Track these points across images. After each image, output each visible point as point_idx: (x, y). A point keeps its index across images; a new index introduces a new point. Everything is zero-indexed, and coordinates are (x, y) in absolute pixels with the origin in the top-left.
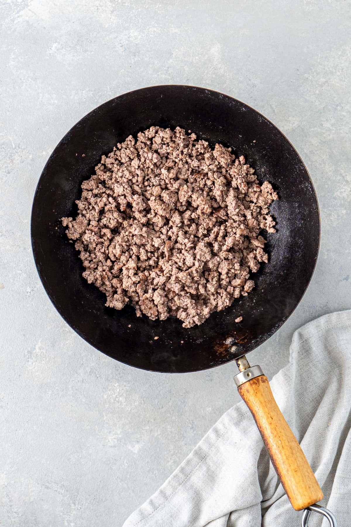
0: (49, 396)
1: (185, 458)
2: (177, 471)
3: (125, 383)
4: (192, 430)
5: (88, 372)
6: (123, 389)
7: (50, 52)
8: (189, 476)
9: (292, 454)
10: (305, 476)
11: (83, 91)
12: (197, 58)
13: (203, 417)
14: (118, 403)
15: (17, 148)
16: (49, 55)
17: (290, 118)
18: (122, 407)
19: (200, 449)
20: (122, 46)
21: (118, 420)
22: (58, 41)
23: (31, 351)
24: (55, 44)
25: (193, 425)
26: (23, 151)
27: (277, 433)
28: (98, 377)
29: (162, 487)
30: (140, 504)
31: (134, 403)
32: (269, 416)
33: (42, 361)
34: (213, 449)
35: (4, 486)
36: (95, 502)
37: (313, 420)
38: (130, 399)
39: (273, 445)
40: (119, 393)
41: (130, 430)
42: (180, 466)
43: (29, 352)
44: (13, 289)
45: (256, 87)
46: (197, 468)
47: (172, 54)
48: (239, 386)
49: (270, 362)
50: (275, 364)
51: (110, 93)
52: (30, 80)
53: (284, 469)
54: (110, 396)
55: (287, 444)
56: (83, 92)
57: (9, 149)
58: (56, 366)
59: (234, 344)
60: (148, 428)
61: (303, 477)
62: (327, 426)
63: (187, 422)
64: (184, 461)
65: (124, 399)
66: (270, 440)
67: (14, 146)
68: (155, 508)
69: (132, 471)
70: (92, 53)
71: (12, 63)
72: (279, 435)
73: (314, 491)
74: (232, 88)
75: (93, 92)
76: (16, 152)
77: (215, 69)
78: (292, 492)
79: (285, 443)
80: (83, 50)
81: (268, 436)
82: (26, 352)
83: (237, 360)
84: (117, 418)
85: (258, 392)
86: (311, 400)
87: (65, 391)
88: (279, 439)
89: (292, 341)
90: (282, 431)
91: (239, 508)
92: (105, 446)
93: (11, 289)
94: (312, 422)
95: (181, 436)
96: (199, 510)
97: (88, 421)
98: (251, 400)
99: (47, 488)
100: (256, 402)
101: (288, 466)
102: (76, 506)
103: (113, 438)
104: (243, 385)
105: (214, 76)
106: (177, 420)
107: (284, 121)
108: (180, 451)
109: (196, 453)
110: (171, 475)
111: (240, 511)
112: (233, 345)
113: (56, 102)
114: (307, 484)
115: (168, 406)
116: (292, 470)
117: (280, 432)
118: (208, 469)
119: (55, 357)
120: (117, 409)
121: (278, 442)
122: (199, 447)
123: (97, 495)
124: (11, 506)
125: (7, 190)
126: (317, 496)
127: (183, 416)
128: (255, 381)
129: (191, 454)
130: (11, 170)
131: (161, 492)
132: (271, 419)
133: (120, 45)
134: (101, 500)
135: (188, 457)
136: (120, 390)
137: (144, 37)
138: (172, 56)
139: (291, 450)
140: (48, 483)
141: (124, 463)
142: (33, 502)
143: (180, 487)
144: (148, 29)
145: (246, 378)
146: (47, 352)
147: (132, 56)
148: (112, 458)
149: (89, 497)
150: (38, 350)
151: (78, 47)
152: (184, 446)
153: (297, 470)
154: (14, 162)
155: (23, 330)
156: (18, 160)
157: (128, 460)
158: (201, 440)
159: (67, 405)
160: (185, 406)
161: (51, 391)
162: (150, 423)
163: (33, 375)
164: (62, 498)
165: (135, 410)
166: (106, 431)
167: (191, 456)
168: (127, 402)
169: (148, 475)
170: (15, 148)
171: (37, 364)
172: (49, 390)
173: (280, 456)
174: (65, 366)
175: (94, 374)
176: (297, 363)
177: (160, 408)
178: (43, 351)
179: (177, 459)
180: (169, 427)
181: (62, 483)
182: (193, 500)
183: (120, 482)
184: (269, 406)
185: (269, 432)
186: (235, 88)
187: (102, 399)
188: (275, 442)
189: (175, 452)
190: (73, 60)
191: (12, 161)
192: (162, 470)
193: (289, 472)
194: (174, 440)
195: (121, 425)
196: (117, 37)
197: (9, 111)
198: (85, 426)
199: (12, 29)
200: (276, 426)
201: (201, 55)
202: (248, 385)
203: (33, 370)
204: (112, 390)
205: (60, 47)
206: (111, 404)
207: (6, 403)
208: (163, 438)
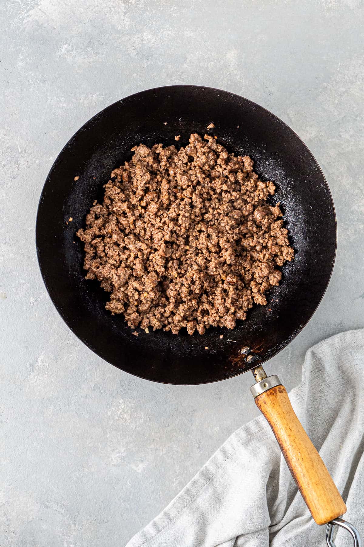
0: (51, 411)
1: (191, 479)
2: (182, 492)
3: (130, 400)
4: (199, 450)
5: (92, 388)
6: (128, 406)
7: (60, 54)
8: (195, 498)
9: (313, 466)
10: (327, 489)
11: (93, 94)
12: (212, 63)
14: (123, 420)
15: (23, 153)
16: (59, 56)
17: (307, 128)
18: (127, 424)
19: (207, 470)
20: (134, 49)
21: (122, 438)
22: (68, 42)
23: (33, 363)
24: (64, 45)
25: (199, 445)
26: (29, 156)
28: (102, 393)
29: (166, 509)
30: (143, 526)
32: (288, 427)
33: (44, 375)
34: (220, 470)
36: (96, 523)
37: (325, 442)
38: (135, 416)
39: (293, 458)
40: (123, 410)
41: (134, 449)
42: (185, 488)
43: (30, 365)
44: (16, 299)
45: (273, 94)
46: (203, 490)
47: (187, 58)
48: (256, 397)
52: (38, 82)
53: (304, 482)
54: (114, 412)
55: (307, 456)
56: (94, 96)
57: (15, 154)
58: (58, 380)
59: (250, 354)
60: (153, 446)
61: (324, 490)
62: (339, 449)
63: (194, 442)
64: (190, 482)
65: (129, 416)
66: (290, 452)
67: (20, 150)
68: (159, 531)
69: (136, 491)
70: (104, 55)
71: (20, 64)
72: (299, 447)
73: (337, 504)
75: (103, 96)
76: (22, 157)
77: (231, 76)
78: (314, 506)
79: (304, 455)
80: (94, 52)
81: (287, 448)
82: (28, 364)
83: (254, 370)
84: (121, 436)
85: (275, 403)
86: (323, 421)
87: (67, 406)
88: (299, 451)
89: (304, 360)
90: (302, 443)
91: (246, 532)
92: (108, 465)
93: (13, 299)
95: (188, 455)
96: (204, 534)
97: (91, 438)
98: (269, 412)
99: (47, 507)
100: (274, 414)
101: (308, 479)
102: (77, 527)
103: (116, 456)
104: (260, 396)
105: (229, 82)
106: (183, 439)
108: (186, 472)
109: (203, 474)
110: (176, 496)
111: (247, 536)
112: (248, 355)
113: (65, 105)
114: (329, 497)
115: (175, 425)
116: (313, 483)
117: (300, 444)
118: (215, 491)
119: (58, 371)
120: (121, 426)
121: (297, 454)
122: (206, 468)
123: (98, 515)
124: (8, 525)
125: (11, 196)
126: (340, 509)
127: (190, 435)
128: (272, 391)
129: (197, 475)
130: (17, 175)
131: (165, 514)
132: (289, 431)
134: (102, 521)
135: (194, 478)
136: (124, 407)
137: (158, 40)
138: (187, 61)
139: (311, 462)
140: (48, 502)
141: (127, 483)
142: (31, 521)
143: (185, 509)
144: (162, 32)
145: (262, 389)
146: (50, 366)
147: (144, 60)
148: (115, 478)
149: (90, 517)
150: (40, 363)
151: (89, 49)
152: (190, 466)
153: (318, 483)
154: (20, 167)
155: (25, 342)
156: (24, 165)
157: (132, 480)
158: (207, 461)
159: (69, 421)
160: (192, 425)
161: (53, 406)
162: (155, 442)
163: (35, 389)
164: (61, 518)
165: (140, 428)
166: (109, 449)
167: (197, 477)
168: (131, 419)
169: (151, 496)
170: (22, 152)
171: (39, 377)
172: (51, 405)
173: (300, 469)
174: (68, 380)
175: (98, 390)
176: (309, 383)
177: (166, 426)
178: (46, 364)
179: (183, 480)
180: (174, 446)
181: (63, 502)
182: (198, 523)
183: (123, 502)
184: (287, 417)
185: (288, 444)
186: (250, 96)
187: (106, 416)
188: (294, 455)
189: (180, 472)
190: (83, 63)
191: (18, 166)
192: (166, 491)
193: (310, 486)
194: (180, 460)
195: (125, 443)
196: (130, 40)
197: (16, 114)
198: (88, 443)
199: (21, 29)
200: (296, 438)
201: (217, 60)
202: (265, 396)
203: (35, 384)
204: (117, 406)
205: (70, 49)
206: (115, 421)
207: (6, 418)
208: (168, 458)
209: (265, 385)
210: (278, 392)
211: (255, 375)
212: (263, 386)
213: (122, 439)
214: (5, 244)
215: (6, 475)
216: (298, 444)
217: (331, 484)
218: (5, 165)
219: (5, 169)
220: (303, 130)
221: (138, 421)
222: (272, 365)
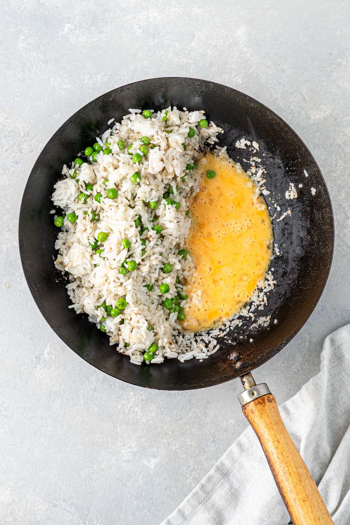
0: (59, 405)
1: (206, 475)
2: (197, 489)
3: (140, 392)
4: (214, 444)
5: (101, 380)
6: (139, 399)
7: (63, 33)
8: (210, 494)
9: (301, 481)
10: (314, 506)
11: (98, 75)
12: (221, 40)
13: (225, 429)
14: (133, 413)
15: (26, 136)
16: (61, 36)
17: (321, 106)
18: (138, 418)
19: (222, 464)
20: (140, 28)
21: (133, 432)
22: (71, 21)
23: (39, 356)
24: (67, 24)
25: (214, 438)
26: (32, 140)
27: (284, 459)
28: (111, 386)
29: (180, 506)
31: (150, 414)
32: (276, 439)
33: (50, 367)
34: (237, 464)
35: (8, 504)
36: (107, 522)
37: (346, 434)
38: (146, 409)
39: (280, 472)
40: (134, 402)
41: (145, 444)
42: (200, 484)
43: (36, 357)
44: (20, 288)
45: (285, 72)
46: (219, 486)
47: (195, 36)
48: (244, 406)
49: (299, 370)
50: (304, 373)
51: (127, 78)
52: (40, 63)
53: (291, 498)
54: (124, 405)
55: (295, 470)
56: (99, 76)
57: (17, 138)
58: (66, 372)
59: (239, 359)
60: (166, 441)
61: (311, 507)
63: (209, 435)
64: (205, 478)
65: (140, 409)
66: (277, 465)
67: (22, 134)
69: (148, 488)
70: (108, 34)
71: (22, 44)
72: (286, 461)
73: (324, 523)
74: (259, 73)
75: (108, 77)
76: (25, 141)
77: (241, 53)
78: (300, 523)
79: (292, 469)
80: (98, 31)
81: (274, 461)
82: (34, 357)
83: (242, 377)
84: (132, 430)
85: (263, 413)
86: (344, 412)
87: (75, 400)
88: (286, 465)
89: (323, 348)
90: (290, 456)
92: (119, 461)
93: (18, 289)
94: (345, 436)
95: (202, 449)
97: (101, 433)
98: (256, 422)
99: (55, 506)
100: (261, 424)
101: (295, 494)
103: (127, 451)
104: (247, 405)
105: (239, 60)
106: (197, 433)
107: (316, 109)
108: (200, 467)
109: (218, 469)
110: (190, 492)
112: (237, 361)
113: (68, 87)
114: (316, 515)
115: (188, 418)
116: (300, 500)
117: (288, 457)
118: (231, 487)
119: (65, 363)
120: (132, 420)
121: (284, 468)
122: (221, 463)
123: (109, 514)
125: (14, 182)
127: (204, 429)
128: (260, 400)
129: (212, 470)
130: (19, 160)
131: (180, 511)
132: (277, 443)
133: (139, 26)
134: (113, 520)
135: (209, 474)
136: (135, 399)
137: (165, 17)
138: (195, 39)
139: (299, 477)
140: (56, 501)
141: (139, 480)
142: (39, 521)
143: (200, 506)
144: (169, 9)
145: (250, 397)
146: (57, 358)
147: (150, 39)
148: (126, 474)
149: (100, 516)
150: (46, 355)
151: (92, 28)
152: (205, 461)
153: (305, 499)
154: (22, 151)
155: (30, 334)
156: (26, 149)
157: (144, 476)
158: (223, 454)
159: (78, 415)
160: (206, 417)
161: (60, 400)
162: (167, 436)
163: (41, 382)
164: (71, 517)
165: (151, 421)
166: (120, 444)
167: (212, 472)
168: (142, 413)
169: (165, 493)
170: (24, 136)
171: (45, 370)
172: (58, 398)
173: (286, 484)
174: (76, 373)
175: (107, 382)
176: (328, 372)
177: (178, 419)
178: (52, 356)
179: (197, 475)
180: (188, 440)
181: (72, 501)
182: (214, 520)
183: (135, 500)
184: (276, 428)
185: (275, 457)
186: (261, 74)
187: (115, 409)
188: (281, 469)
189: (194, 468)
190: (87, 42)
191: (20, 151)
192: (180, 487)
193: (297, 502)
194: (194, 455)
195: (136, 438)
196: (135, 18)
197: (17, 97)
198: (97, 439)
199: (22, 8)
200: (283, 450)
201: (226, 37)
202: (253, 405)
203: (41, 377)
204: (127, 400)
205: (73, 28)
206: (125, 415)
207: (12, 413)
208: (182, 453)
209: (253, 394)
210: (266, 401)
211: (243, 383)
212: (251, 395)
213: (133, 434)
214: (8, 231)
215: (12, 473)
216: (286, 457)
217: (319, 501)
218: (7, 150)
219: (7, 154)
220: (317, 108)
221: (149, 414)
222: (289, 354)
